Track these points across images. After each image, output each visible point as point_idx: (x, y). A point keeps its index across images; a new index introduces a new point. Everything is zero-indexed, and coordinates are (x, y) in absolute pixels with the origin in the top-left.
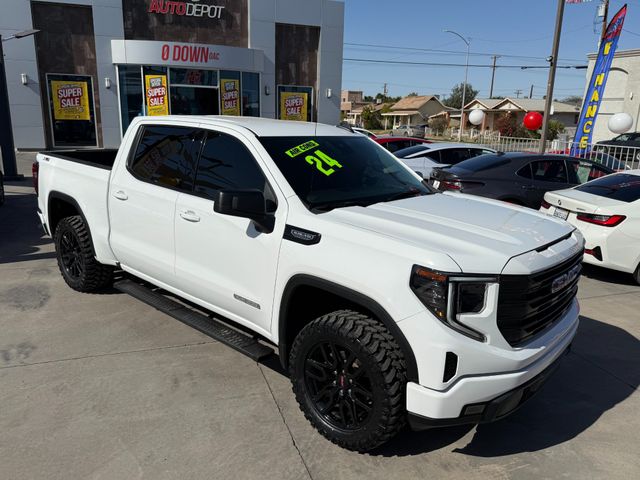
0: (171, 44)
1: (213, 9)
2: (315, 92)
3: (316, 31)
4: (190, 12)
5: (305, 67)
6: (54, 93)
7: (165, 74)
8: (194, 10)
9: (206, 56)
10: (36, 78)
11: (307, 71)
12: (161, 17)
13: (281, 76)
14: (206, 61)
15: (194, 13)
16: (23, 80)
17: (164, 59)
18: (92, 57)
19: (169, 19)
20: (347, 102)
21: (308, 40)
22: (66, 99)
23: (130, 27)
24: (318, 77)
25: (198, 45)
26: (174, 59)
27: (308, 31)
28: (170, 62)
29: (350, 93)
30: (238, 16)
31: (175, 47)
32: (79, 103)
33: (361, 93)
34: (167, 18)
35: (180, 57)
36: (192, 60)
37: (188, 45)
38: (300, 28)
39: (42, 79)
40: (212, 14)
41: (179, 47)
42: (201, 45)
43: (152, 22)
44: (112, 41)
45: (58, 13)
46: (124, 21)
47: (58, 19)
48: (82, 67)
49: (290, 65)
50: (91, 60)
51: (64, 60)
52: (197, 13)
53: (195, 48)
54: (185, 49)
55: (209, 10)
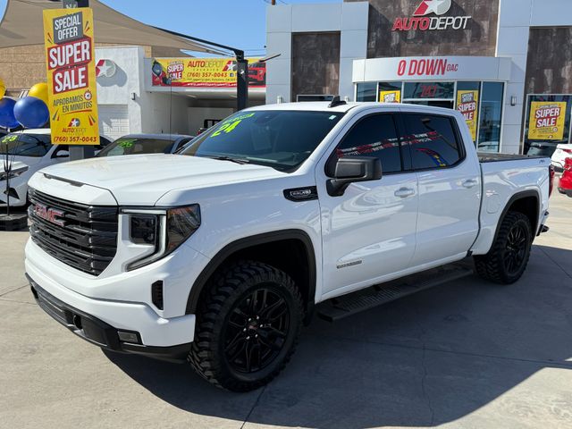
0: (408, 59)
1: (458, 21)
4: (434, 26)
7: (400, 89)
8: (438, 23)
9: (443, 67)
11: (567, 77)
12: (404, 34)
13: (532, 85)
14: (443, 73)
15: (437, 27)
17: (399, 74)
18: (336, 77)
19: (411, 35)
23: (373, 47)
25: (437, 58)
26: (410, 74)
28: (406, 77)
30: (485, 25)
31: (412, 61)
34: (410, 33)
35: (417, 71)
36: (428, 73)
37: (426, 58)
38: (563, 30)
40: (457, 25)
41: (416, 61)
42: (440, 58)
43: (394, 39)
44: (354, 62)
45: (313, 41)
46: (368, 42)
47: (312, 46)
48: (327, 88)
49: (546, 71)
50: (335, 80)
51: (313, 82)
52: (441, 26)
53: (433, 61)
54: (422, 63)
55: (454, 21)
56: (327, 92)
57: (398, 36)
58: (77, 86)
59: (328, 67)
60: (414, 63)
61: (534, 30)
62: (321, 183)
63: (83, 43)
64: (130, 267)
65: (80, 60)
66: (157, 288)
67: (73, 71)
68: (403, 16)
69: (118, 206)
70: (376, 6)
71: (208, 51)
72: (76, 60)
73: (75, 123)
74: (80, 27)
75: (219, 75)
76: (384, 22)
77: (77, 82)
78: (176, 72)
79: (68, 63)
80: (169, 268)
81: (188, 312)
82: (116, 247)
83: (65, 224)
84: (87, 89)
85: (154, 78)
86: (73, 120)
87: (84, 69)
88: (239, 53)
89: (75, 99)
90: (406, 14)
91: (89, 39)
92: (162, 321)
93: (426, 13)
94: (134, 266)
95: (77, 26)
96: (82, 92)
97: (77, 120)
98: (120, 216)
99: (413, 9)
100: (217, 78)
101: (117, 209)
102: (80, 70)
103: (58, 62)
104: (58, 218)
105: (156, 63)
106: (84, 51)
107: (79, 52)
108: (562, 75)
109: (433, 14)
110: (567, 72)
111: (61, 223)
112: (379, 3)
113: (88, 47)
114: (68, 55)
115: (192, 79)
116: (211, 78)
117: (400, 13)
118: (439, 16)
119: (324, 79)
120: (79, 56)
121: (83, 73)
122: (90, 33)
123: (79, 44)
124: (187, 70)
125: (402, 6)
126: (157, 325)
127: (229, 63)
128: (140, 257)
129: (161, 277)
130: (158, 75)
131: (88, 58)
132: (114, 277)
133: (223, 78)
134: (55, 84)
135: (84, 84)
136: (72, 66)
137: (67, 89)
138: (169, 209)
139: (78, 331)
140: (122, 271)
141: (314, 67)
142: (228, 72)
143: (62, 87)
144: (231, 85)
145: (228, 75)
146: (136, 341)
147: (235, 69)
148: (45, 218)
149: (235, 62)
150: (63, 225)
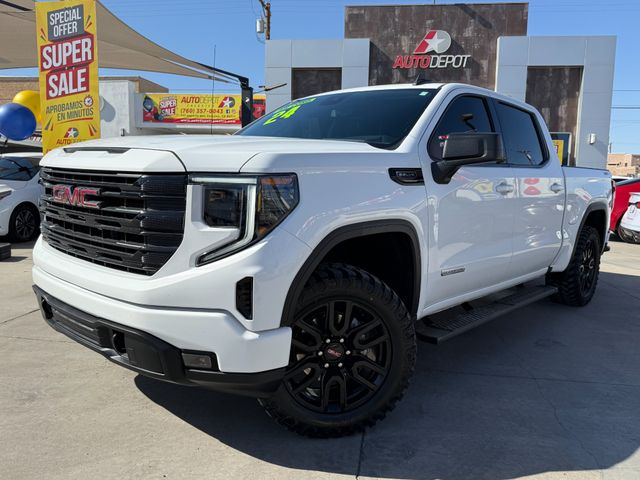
1: (458, 59)
2: (574, 138)
3: (577, 71)
4: (434, 64)
5: (562, 111)
8: (439, 61)
11: (564, 116)
12: (405, 71)
15: (438, 65)
19: (412, 74)
21: (567, 82)
23: (374, 84)
24: (578, 121)
27: (567, 73)
29: (634, 157)
30: (485, 63)
34: (411, 71)
38: (558, 70)
40: (457, 62)
43: (395, 76)
45: (313, 78)
46: (370, 79)
47: (312, 83)
49: (543, 110)
52: (442, 64)
55: (454, 60)
57: (399, 74)
58: (75, 90)
61: (532, 70)
62: (425, 165)
63: (84, 41)
64: (201, 261)
65: (79, 60)
66: (245, 289)
67: (71, 74)
68: (404, 54)
69: (186, 173)
70: (376, 43)
71: (210, 78)
72: (75, 60)
73: (72, 133)
74: (80, 23)
75: (214, 111)
76: (385, 59)
77: (75, 86)
78: (169, 107)
79: (65, 63)
80: (260, 260)
81: (284, 323)
82: (183, 232)
83: (102, 206)
84: (87, 94)
85: (145, 113)
86: (70, 130)
87: (84, 71)
88: (244, 81)
89: (73, 105)
90: (406, 51)
91: (91, 37)
92: (250, 336)
93: (427, 51)
94: (206, 259)
95: (77, 21)
96: (81, 97)
97: (75, 129)
98: (189, 188)
99: (414, 47)
100: (213, 114)
101: (182, 179)
102: (80, 72)
103: (52, 62)
104: (89, 197)
105: (147, 98)
106: (84, 50)
107: (78, 51)
108: (559, 114)
109: (433, 52)
110: (564, 111)
111: (95, 205)
112: (380, 40)
113: (89, 45)
114: (66, 55)
115: (186, 115)
117: (400, 51)
118: (439, 55)
120: (79, 55)
121: (83, 75)
122: (92, 30)
123: (78, 42)
124: (181, 106)
125: (403, 44)
126: (243, 341)
127: (225, 99)
128: (217, 246)
129: (250, 272)
130: (150, 111)
131: (90, 58)
132: (178, 275)
133: (219, 114)
134: (49, 88)
135: (85, 89)
136: (70, 67)
137: (63, 94)
138: (260, 177)
139: (117, 357)
140: (191, 266)
142: (224, 109)
143: (58, 91)
144: (227, 122)
145: (224, 111)
146: (210, 366)
147: (231, 105)
148: (68, 203)
149: (231, 99)
150: (97, 207)
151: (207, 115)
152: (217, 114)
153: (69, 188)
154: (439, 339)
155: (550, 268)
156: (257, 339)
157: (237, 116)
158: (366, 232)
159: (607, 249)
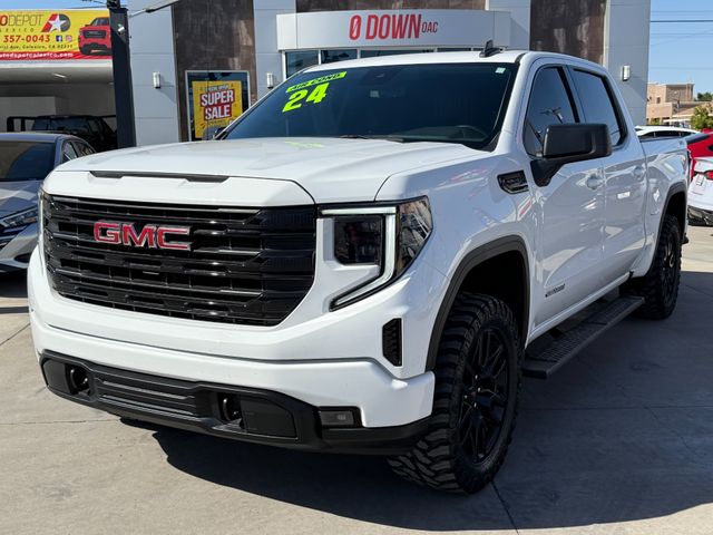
0: (364, 14)
6: (196, 99)
9: (416, 27)
10: (172, 79)
11: (586, 41)
14: (417, 36)
16: (156, 82)
17: (352, 37)
18: (250, 43)
20: (663, 103)
22: (212, 107)
25: (405, 12)
26: (368, 37)
28: (361, 42)
31: (370, 17)
32: (230, 113)
33: (691, 87)
35: (378, 33)
36: (394, 36)
37: (390, 13)
39: (180, 80)
41: (376, 17)
42: (410, 12)
44: (279, 17)
48: (236, 60)
49: (556, 31)
50: (247, 46)
51: (211, 50)
53: (401, 16)
54: (385, 20)
56: (236, 65)
59: (234, 24)
60: (373, 20)
62: (525, 166)
64: (334, 306)
66: (392, 332)
69: (316, 206)
75: (35, 38)
81: (427, 369)
82: (313, 273)
83: (193, 247)
92: (398, 384)
94: (339, 302)
98: (320, 222)
100: (32, 43)
101: (314, 211)
104: (174, 238)
108: (579, 37)
110: (584, 32)
111: (186, 246)
116: (21, 43)
119: (230, 45)
126: (391, 390)
127: (53, 17)
129: (397, 313)
133: (44, 44)
140: (324, 312)
141: (211, 24)
142: (52, 34)
144: (59, 56)
145: (53, 38)
146: (351, 422)
147: (64, 28)
148: (129, 244)
149: (63, 17)
150: (189, 249)
151: (21, 46)
152: (39, 43)
153: (131, 225)
154: (548, 371)
155: (631, 273)
156: (406, 388)
157: (75, 46)
158: (489, 255)
159: (686, 241)
